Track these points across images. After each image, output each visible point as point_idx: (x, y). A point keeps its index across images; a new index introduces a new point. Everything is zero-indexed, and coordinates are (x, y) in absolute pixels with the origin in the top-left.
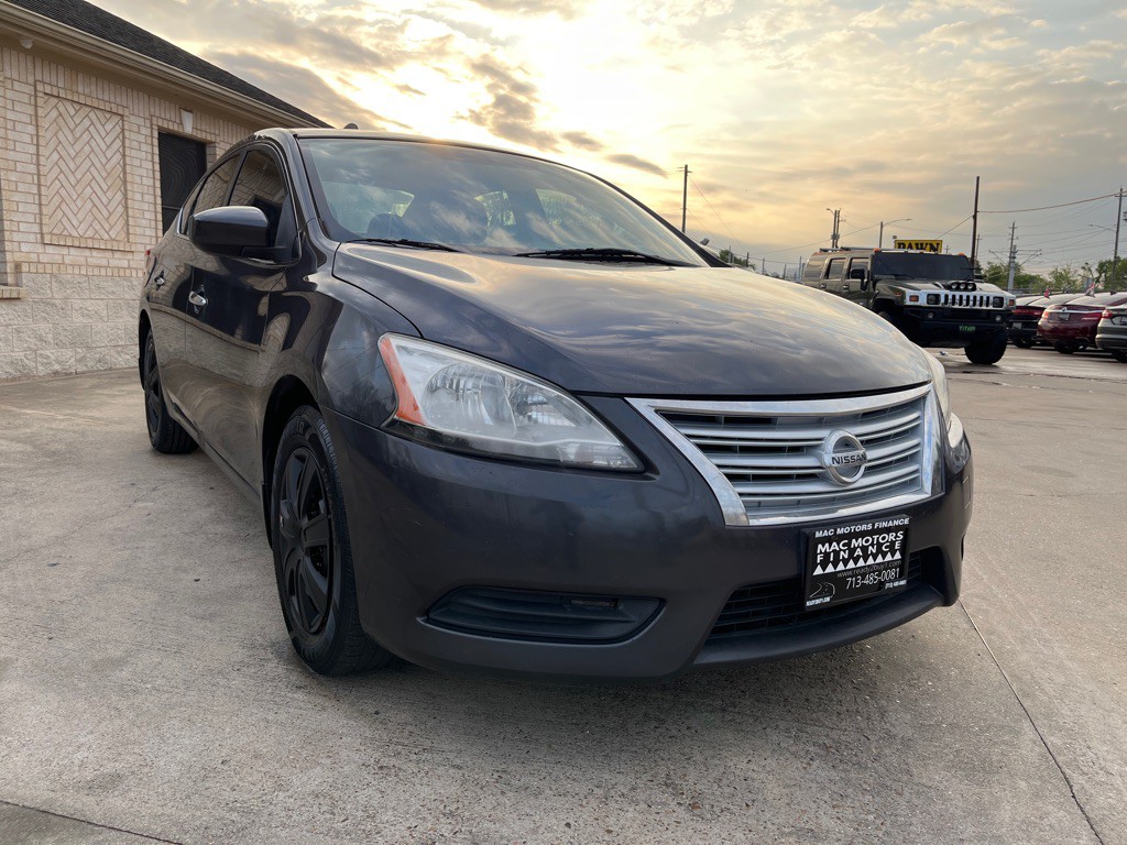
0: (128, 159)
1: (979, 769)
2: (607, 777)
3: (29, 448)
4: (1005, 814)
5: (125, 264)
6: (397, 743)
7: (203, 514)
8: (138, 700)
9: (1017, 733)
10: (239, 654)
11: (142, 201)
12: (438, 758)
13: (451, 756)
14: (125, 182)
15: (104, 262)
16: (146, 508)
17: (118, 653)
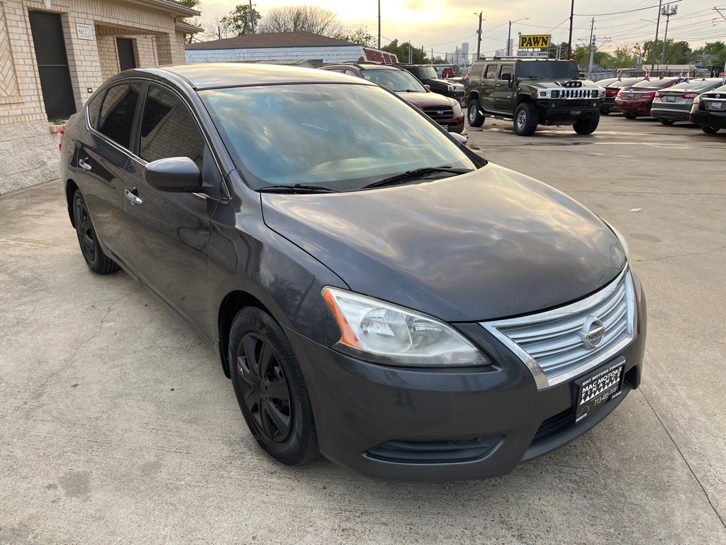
0: (11, 35)
1: (660, 489)
2: (468, 521)
3: (7, 278)
4: (678, 519)
5: (19, 112)
6: (345, 511)
7: (150, 330)
8: (182, 495)
9: (672, 459)
10: (226, 451)
11: (25, 64)
12: (372, 518)
13: (378, 516)
14: (11, 52)
15: (6, 113)
16: (111, 328)
17: (152, 458)
